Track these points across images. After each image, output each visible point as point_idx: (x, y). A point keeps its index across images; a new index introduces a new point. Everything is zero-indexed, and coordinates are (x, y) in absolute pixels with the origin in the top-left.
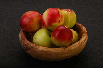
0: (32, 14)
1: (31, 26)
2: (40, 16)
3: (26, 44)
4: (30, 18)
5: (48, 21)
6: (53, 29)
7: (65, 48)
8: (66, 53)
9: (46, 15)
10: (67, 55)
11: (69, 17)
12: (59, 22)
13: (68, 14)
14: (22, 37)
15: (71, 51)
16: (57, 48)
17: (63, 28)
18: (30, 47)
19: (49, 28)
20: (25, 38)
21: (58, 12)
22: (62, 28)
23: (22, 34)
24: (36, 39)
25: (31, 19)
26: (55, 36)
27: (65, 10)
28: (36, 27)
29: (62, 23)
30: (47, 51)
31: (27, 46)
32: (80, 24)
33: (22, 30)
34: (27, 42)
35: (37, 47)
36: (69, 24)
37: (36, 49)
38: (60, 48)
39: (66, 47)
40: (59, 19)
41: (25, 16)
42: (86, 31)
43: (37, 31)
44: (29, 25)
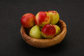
0: (28, 16)
2: (34, 17)
3: (25, 36)
5: (39, 21)
6: (43, 26)
7: (51, 39)
8: (51, 42)
9: (37, 17)
10: (52, 44)
11: (54, 17)
12: (46, 22)
13: (53, 15)
14: (22, 32)
16: (45, 40)
18: (27, 39)
19: (40, 26)
20: (24, 33)
21: (46, 14)
22: (48, 26)
23: (22, 29)
25: (28, 20)
26: (43, 32)
28: (32, 24)
30: (39, 42)
31: (25, 38)
33: (22, 26)
34: (25, 35)
36: (54, 21)
38: (47, 40)
39: (52, 39)
41: (24, 17)
43: (32, 27)
44: (27, 24)
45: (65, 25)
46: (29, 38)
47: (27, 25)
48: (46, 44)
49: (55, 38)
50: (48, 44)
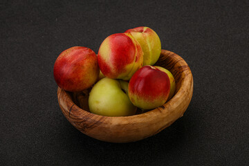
0: (76, 55)
1: (81, 79)
2: (93, 55)
3: (81, 117)
4: (75, 64)
5: (115, 64)
6: (127, 76)
7: (161, 109)
8: (164, 118)
10: (167, 123)
11: (149, 44)
12: (136, 61)
13: (145, 38)
14: (68, 106)
15: (172, 112)
16: (146, 114)
17: (150, 71)
18: (91, 123)
19: (120, 77)
20: (76, 107)
24: (98, 102)
25: (78, 66)
26: (137, 91)
27: (135, 30)
28: (91, 78)
29: (141, 60)
31: (85, 121)
32: (168, 52)
34: (83, 114)
35: (107, 119)
36: (151, 57)
37: (106, 124)
38: (152, 112)
39: (163, 107)
40: (136, 55)
41: (64, 62)
42: (186, 64)
44: (77, 79)
45: (181, 61)
46: (97, 120)
47: (80, 82)
48: (150, 124)
50: (156, 124)
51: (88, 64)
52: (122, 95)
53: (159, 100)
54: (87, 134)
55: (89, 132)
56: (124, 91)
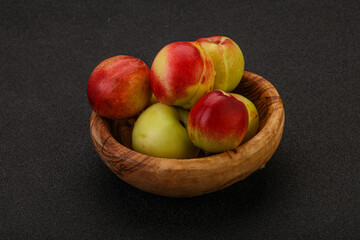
0: (120, 66)
1: (123, 101)
2: (144, 69)
3: (118, 155)
4: (117, 80)
5: (172, 84)
6: (188, 103)
7: (232, 154)
8: (235, 167)
9: (162, 64)
10: (238, 174)
11: (225, 62)
12: (203, 83)
13: (221, 52)
14: (102, 138)
15: (248, 159)
16: (209, 158)
17: (220, 97)
18: (131, 163)
19: (178, 102)
20: (112, 140)
21: (197, 52)
22: (215, 99)
23: (99, 126)
24: (144, 136)
25: (121, 82)
26: (199, 125)
27: (209, 39)
29: (210, 83)
30: (184, 170)
31: (122, 160)
32: (254, 75)
34: (121, 150)
35: (153, 161)
36: (227, 79)
37: (152, 167)
38: (218, 157)
39: (235, 151)
40: (204, 73)
41: (102, 75)
42: (278, 95)
43: (141, 112)
44: (118, 101)
45: (271, 90)
46: (139, 160)
47: (121, 105)
48: (214, 174)
49: (247, 147)
50: (222, 173)
51: (135, 81)
52: (179, 129)
53: (230, 140)
54: (125, 179)
55: (128, 178)
56: (183, 124)
